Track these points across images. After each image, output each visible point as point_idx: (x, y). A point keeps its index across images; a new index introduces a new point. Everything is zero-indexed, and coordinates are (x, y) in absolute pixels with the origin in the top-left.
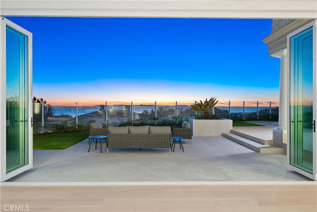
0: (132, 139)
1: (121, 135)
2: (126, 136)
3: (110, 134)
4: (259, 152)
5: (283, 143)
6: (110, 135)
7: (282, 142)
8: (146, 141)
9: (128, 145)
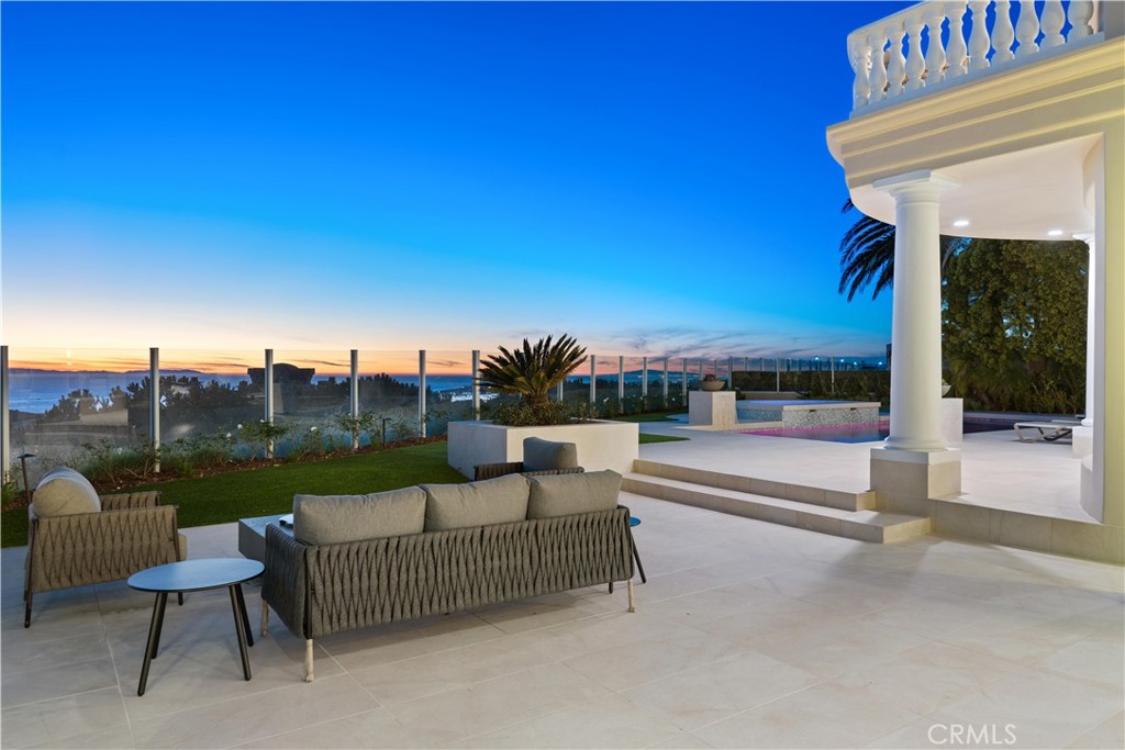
0: (454, 560)
1: (394, 543)
2: (419, 549)
3: (325, 550)
4: (880, 540)
5: (930, 500)
6: (324, 556)
7: (927, 495)
8: (527, 561)
9: (436, 598)
